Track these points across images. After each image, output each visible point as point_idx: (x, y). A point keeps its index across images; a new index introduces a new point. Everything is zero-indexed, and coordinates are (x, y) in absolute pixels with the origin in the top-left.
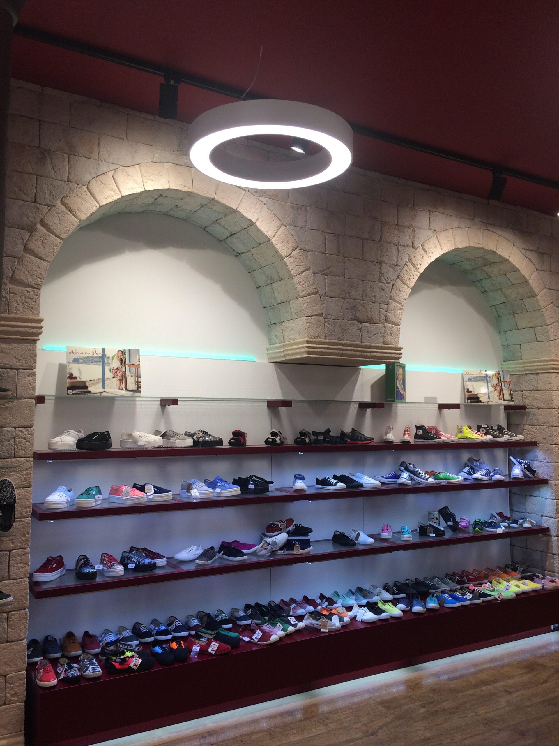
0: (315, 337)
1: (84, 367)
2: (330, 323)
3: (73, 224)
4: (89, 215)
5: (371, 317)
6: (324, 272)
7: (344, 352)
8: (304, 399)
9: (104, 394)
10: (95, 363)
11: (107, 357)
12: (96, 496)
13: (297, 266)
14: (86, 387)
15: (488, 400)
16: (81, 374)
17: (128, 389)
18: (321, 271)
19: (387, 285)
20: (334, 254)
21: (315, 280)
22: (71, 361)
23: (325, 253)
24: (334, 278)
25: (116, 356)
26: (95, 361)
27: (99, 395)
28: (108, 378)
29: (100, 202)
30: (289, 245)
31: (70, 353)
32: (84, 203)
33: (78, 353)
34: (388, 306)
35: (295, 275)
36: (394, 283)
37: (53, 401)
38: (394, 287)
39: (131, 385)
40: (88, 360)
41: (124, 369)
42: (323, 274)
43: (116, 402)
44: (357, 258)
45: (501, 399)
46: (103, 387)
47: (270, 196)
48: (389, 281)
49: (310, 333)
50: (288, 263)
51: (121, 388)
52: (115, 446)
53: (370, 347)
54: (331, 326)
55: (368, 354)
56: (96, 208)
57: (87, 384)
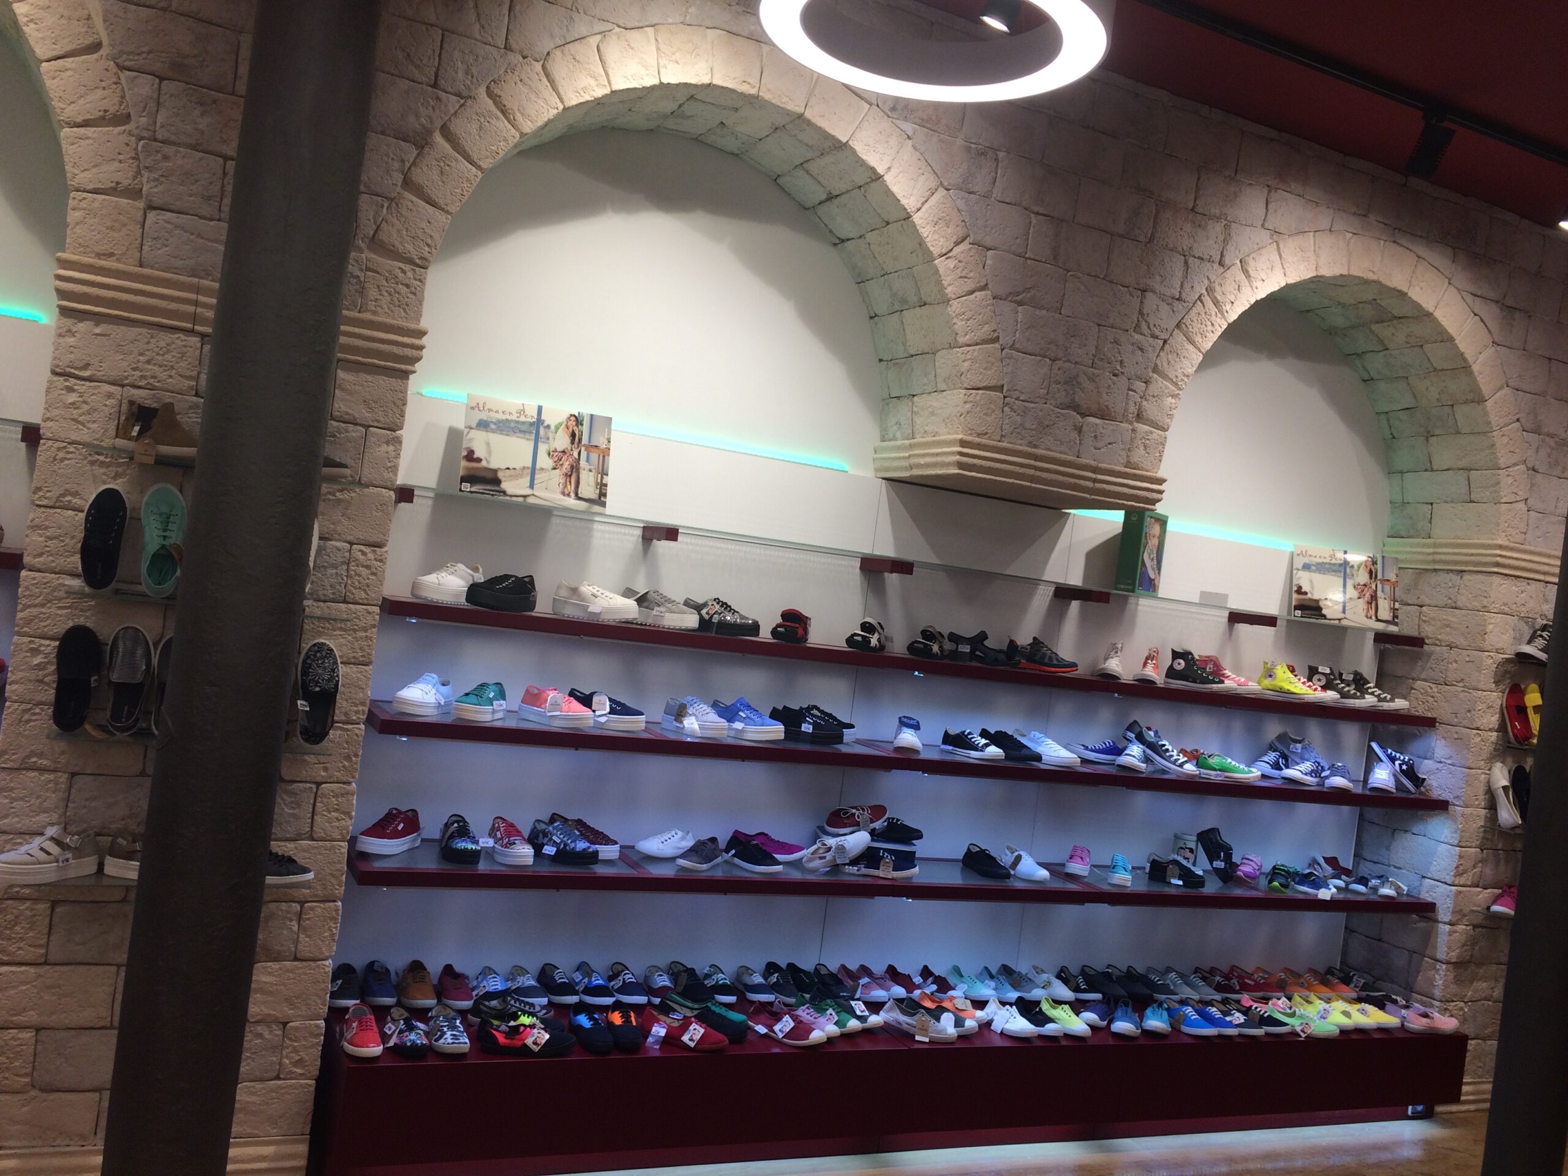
0: (979, 435)
1: (496, 439)
2: (1015, 407)
3: (505, 140)
4: (540, 123)
5: (1107, 406)
6: (1016, 298)
7: (1038, 473)
8: (937, 561)
9: (531, 500)
10: (519, 435)
11: (545, 424)
12: (495, 703)
13: (961, 277)
14: (497, 482)
15: (1341, 616)
16: (489, 453)
17: (580, 495)
18: (1010, 293)
19: (1151, 340)
20: (1044, 260)
21: (994, 312)
22: (474, 425)
23: (1024, 257)
24: (1038, 312)
25: (563, 426)
26: (521, 431)
27: (521, 499)
28: (542, 469)
29: (565, 99)
30: (949, 231)
31: (472, 408)
32: (534, 98)
33: (490, 410)
34: (1147, 386)
35: (954, 296)
36: (1166, 337)
37: (430, 502)
38: (1167, 346)
39: (588, 489)
40: (506, 427)
41: (576, 455)
42: (1015, 302)
43: (555, 521)
44: (1094, 274)
45: (1371, 618)
46: (532, 486)
47: (923, 120)
48: (1157, 332)
49: (969, 425)
50: (941, 271)
51: (566, 492)
52: (543, 607)
53: (1095, 470)
54: (1018, 415)
55: (1089, 484)
56: (556, 111)
57: (500, 475)
